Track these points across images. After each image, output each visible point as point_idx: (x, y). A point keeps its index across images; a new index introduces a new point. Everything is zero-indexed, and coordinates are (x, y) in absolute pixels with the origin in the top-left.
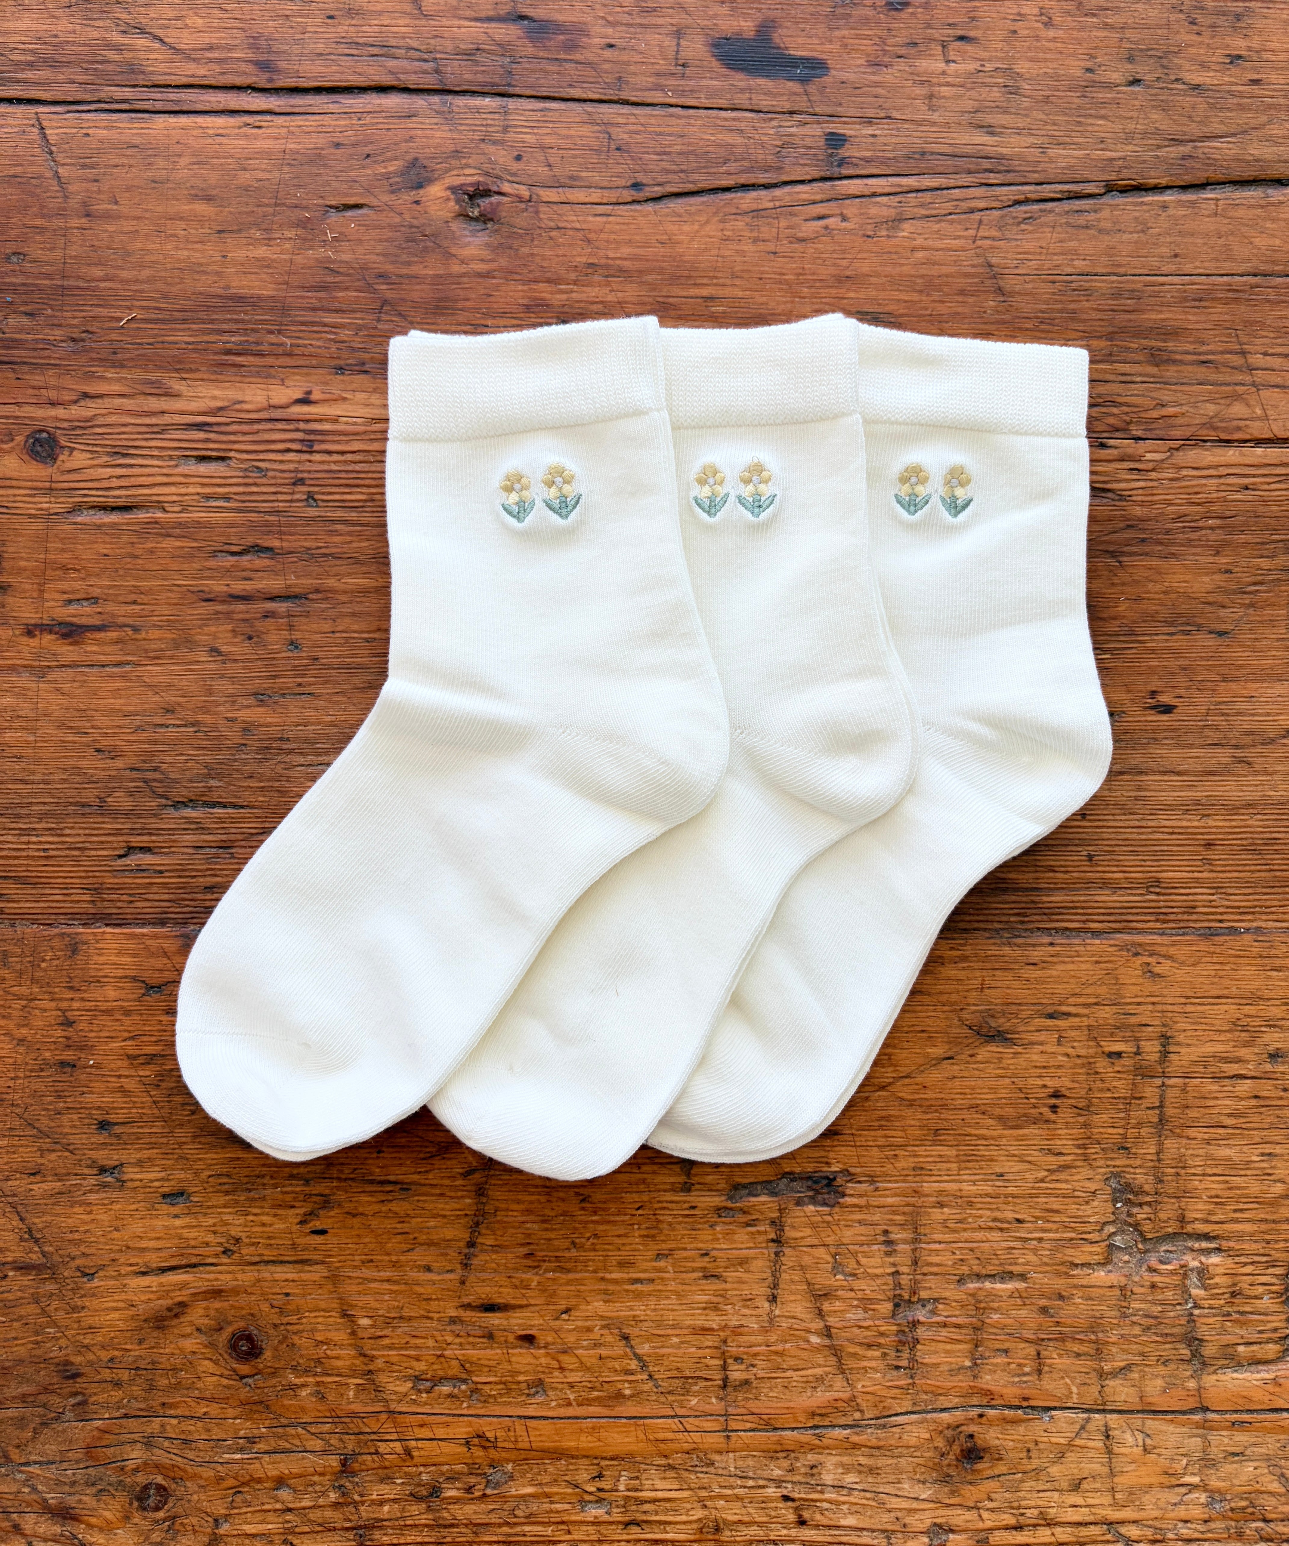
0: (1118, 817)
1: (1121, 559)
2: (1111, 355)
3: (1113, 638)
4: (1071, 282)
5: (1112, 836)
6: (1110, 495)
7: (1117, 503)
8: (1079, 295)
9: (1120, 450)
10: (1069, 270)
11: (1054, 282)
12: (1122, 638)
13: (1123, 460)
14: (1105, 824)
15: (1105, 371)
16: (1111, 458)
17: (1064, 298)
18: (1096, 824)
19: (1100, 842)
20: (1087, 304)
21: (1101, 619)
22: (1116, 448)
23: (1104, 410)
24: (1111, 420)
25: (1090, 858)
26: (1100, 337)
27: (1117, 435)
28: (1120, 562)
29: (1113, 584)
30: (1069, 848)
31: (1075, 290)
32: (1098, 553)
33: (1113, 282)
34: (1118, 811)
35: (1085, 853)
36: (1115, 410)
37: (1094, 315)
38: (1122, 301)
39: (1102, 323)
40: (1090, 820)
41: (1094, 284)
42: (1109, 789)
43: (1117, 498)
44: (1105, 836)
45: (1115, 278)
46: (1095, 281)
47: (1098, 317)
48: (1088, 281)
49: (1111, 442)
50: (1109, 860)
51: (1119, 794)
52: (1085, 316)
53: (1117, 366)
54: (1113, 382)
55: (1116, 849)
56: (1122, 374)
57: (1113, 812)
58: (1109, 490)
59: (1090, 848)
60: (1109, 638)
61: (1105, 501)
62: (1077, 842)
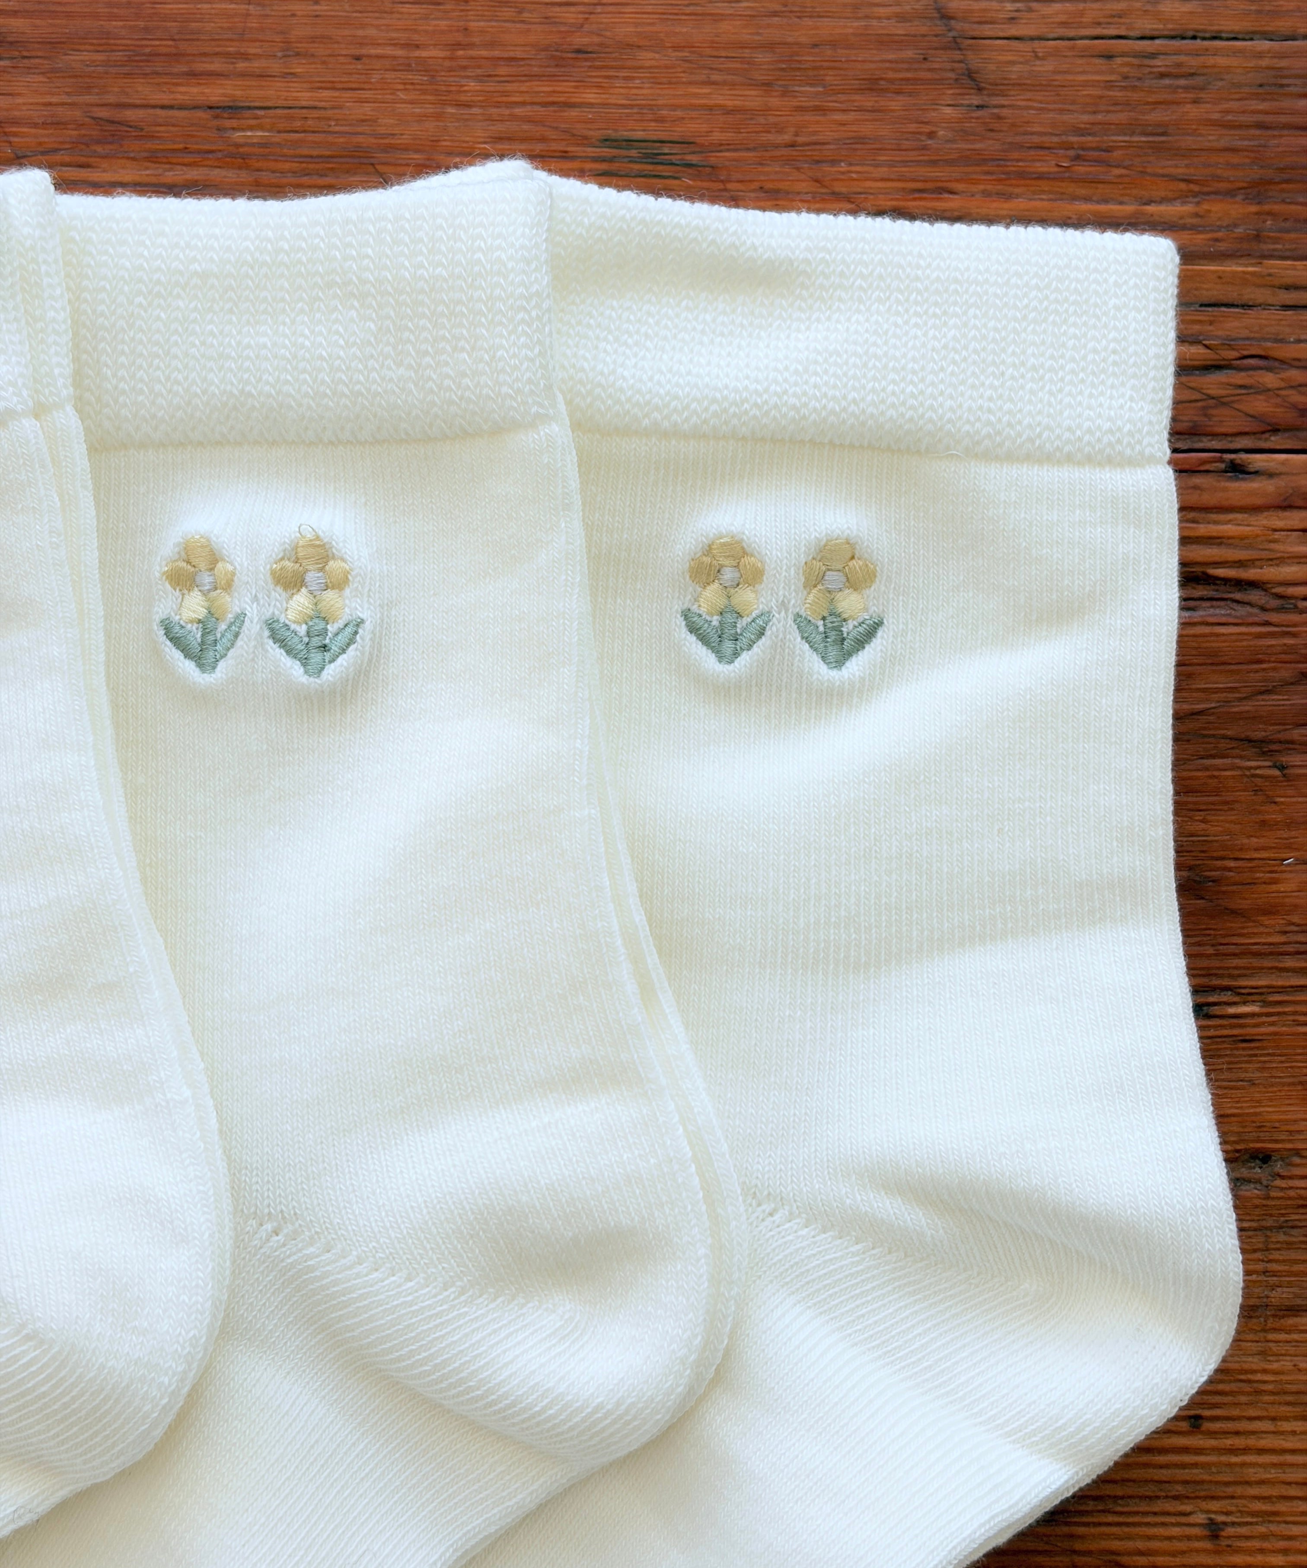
0: (1286, 1426)
1: (1284, 759)
2: (1258, 237)
3: (1267, 963)
4: (1153, 55)
5: (1272, 1474)
6: (1255, 596)
7: (1274, 617)
8: (1174, 89)
9: (1281, 482)
10: (1147, 25)
11: (1110, 57)
12: (1289, 962)
13: (1290, 507)
14: (1251, 1442)
15: (1244, 280)
16: (1258, 501)
17: (1136, 96)
18: (1228, 1442)
19: (1239, 1490)
20: (1193, 112)
21: (1234, 912)
22: (1271, 475)
23: (1239, 378)
24: (1260, 405)
25: (1214, 1530)
26: (1230, 193)
27: (1275, 441)
28: (1282, 768)
29: (1263, 823)
30: (1159, 1506)
31: (1162, 76)
32: (1223, 744)
33: (1260, 55)
34: (1285, 1410)
35: (1201, 1518)
36: (1269, 379)
37: (1213, 138)
38: (1287, 103)
39: (1235, 159)
40: (1212, 1434)
41: (1211, 61)
42: (1263, 1353)
43: (1275, 603)
44: (1252, 1474)
45: (1266, 45)
46: (1216, 53)
47: (1223, 143)
48: (1196, 54)
49: (1258, 461)
50: (1264, 1537)
51: (1286, 1364)
52: (1189, 141)
53: (1274, 265)
54: (1265, 306)
55: (1282, 1507)
56: (1287, 288)
57: (1273, 1411)
58: (1253, 584)
59: (1214, 1505)
60: (1255, 962)
61: (1242, 611)
62: (1180, 1489)
